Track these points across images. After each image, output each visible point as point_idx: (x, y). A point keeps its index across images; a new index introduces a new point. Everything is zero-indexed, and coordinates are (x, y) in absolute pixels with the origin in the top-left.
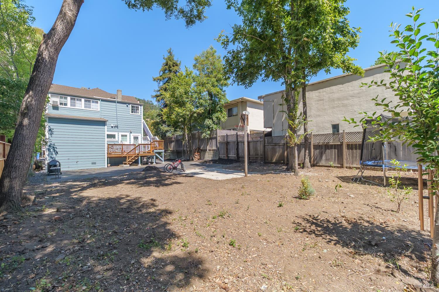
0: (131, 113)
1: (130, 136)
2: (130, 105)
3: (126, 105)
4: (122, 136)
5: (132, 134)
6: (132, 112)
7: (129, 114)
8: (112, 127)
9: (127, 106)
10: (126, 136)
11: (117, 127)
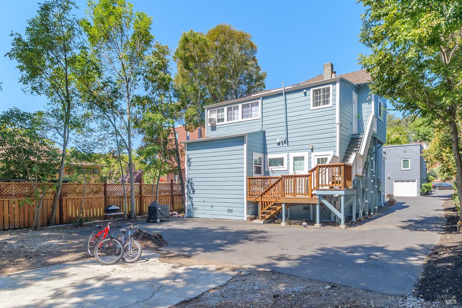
0: (312, 108)
1: (310, 158)
2: (312, 90)
3: (302, 94)
4: (296, 159)
5: (313, 154)
6: (316, 104)
7: (309, 111)
8: (279, 144)
9: (305, 94)
10: (302, 158)
11: (286, 142)
